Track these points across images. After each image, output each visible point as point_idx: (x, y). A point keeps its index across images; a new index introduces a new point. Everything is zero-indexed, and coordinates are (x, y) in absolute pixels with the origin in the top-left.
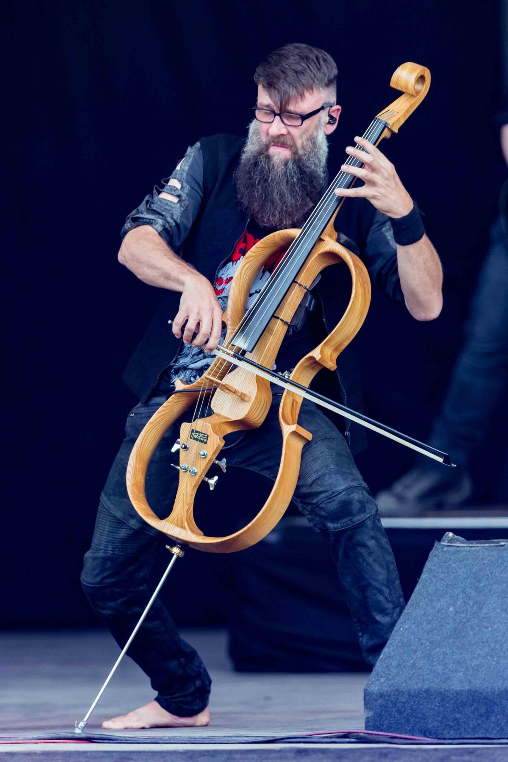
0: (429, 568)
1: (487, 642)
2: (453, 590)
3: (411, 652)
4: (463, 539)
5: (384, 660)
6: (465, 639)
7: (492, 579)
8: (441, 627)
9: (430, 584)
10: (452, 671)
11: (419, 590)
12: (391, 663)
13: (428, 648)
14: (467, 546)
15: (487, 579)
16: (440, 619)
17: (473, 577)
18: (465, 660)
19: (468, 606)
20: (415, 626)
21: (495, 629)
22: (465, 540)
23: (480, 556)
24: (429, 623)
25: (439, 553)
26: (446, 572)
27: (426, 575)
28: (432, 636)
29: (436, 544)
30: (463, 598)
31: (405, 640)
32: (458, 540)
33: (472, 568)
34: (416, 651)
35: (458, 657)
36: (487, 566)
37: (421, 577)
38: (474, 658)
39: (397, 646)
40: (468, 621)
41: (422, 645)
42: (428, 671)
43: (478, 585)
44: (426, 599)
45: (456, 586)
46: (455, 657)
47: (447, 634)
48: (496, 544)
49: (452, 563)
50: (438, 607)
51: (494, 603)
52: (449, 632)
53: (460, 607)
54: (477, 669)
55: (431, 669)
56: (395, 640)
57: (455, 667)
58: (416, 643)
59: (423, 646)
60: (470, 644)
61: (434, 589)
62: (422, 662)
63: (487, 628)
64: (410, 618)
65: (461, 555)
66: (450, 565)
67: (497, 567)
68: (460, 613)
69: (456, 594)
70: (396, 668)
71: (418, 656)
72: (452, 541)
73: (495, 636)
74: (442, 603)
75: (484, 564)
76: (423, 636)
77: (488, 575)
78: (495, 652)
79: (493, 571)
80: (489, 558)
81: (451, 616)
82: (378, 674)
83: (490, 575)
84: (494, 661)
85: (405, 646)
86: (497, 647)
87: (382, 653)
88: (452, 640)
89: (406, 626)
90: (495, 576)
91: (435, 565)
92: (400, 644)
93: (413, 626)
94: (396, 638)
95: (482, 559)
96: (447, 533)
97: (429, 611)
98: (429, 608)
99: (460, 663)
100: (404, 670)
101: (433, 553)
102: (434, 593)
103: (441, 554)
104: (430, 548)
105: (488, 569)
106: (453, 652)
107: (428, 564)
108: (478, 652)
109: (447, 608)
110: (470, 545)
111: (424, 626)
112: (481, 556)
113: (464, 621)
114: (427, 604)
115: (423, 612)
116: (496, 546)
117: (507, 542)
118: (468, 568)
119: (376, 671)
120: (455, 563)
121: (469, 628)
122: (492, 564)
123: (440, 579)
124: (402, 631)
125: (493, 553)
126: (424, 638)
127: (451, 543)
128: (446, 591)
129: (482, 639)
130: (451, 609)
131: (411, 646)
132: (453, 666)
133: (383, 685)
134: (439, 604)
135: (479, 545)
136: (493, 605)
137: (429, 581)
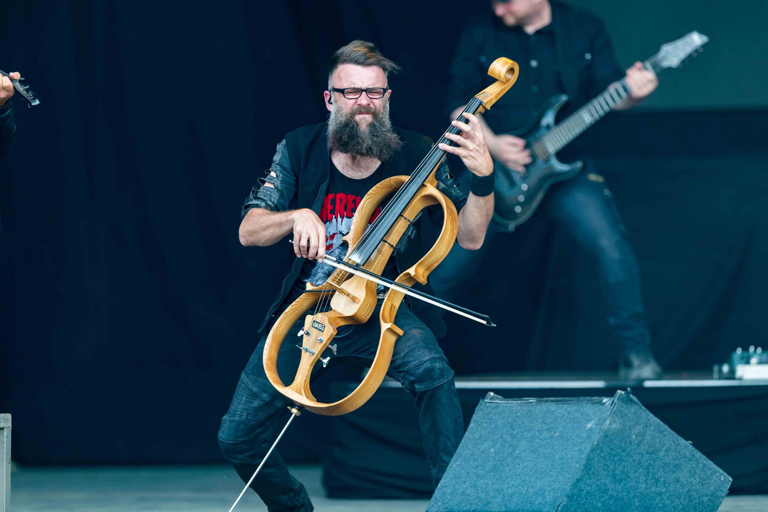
0: (475, 420)
1: (519, 475)
2: (493, 436)
3: (461, 483)
4: (501, 397)
5: (441, 489)
6: (503, 473)
7: (523, 428)
8: (484, 464)
9: (476, 431)
10: (492, 497)
12: (446, 492)
13: (474, 479)
14: (504, 403)
15: (519, 427)
16: (484, 458)
17: (509, 426)
18: (503, 489)
19: (505, 448)
21: (525, 465)
22: (503, 398)
24: (475, 461)
25: (483, 408)
26: (488, 422)
27: (473, 424)
28: (477, 471)
29: (481, 401)
30: (501, 442)
31: (457, 474)
32: (497, 398)
33: (508, 419)
34: (465, 482)
35: (497, 487)
36: (520, 418)
37: (469, 426)
38: (509, 487)
39: (451, 478)
40: (505, 460)
41: (469, 477)
42: (474, 497)
43: (513, 432)
44: (473, 443)
45: (496, 433)
46: (495, 486)
47: (489, 470)
48: (526, 401)
49: (493, 415)
50: (482, 449)
51: (524, 445)
52: (490, 467)
53: (498, 449)
54: (511, 496)
55: (477, 495)
56: (450, 474)
57: (495, 494)
58: (466, 476)
59: (471, 478)
60: (507, 477)
61: (479, 435)
62: (470, 490)
63: (519, 464)
64: (461, 457)
65: (500, 409)
66: (491, 417)
67: (527, 418)
68: (498, 453)
69: (496, 439)
70: (450, 495)
71: (466, 485)
72: (493, 399)
73: (525, 470)
74: (485, 446)
75: (517, 417)
76: (471, 471)
79: (524, 422)
80: (521, 412)
82: (436, 499)
83: (521, 425)
84: (524, 490)
85: (457, 478)
86: (527, 479)
87: (440, 483)
88: (492, 474)
89: (458, 463)
90: (526, 426)
91: (480, 417)
92: (453, 477)
93: (464, 462)
94: (450, 472)
95: (516, 413)
96: (489, 393)
97: (475, 451)
98: (475, 449)
99: (499, 492)
100: (456, 496)
101: (478, 408)
102: (479, 438)
103: (485, 409)
104: (476, 405)
105: (521, 421)
106: (493, 483)
107: (475, 416)
108: (513, 483)
109: (488, 450)
110: (507, 402)
111: (471, 463)
112: (515, 411)
113: (502, 459)
114: (473, 446)
115: (470, 453)
116: (526, 403)
117: (535, 399)
118: (505, 419)
119: (435, 497)
120: (495, 415)
121: (505, 464)
122: (523, 416)
123: (484, 427)
124: (454, 467)
125: (524, 408)
126: (471, 472)
127: (493, 400)
128: (489, 437)
129: (515, 473)
130: (492, 450)
131: (461, 478)
132: (493, 493)
133: (440, 507)
134: (483, 446)
135: (513, 402)
136: (523, 447)
137: (475, 429)
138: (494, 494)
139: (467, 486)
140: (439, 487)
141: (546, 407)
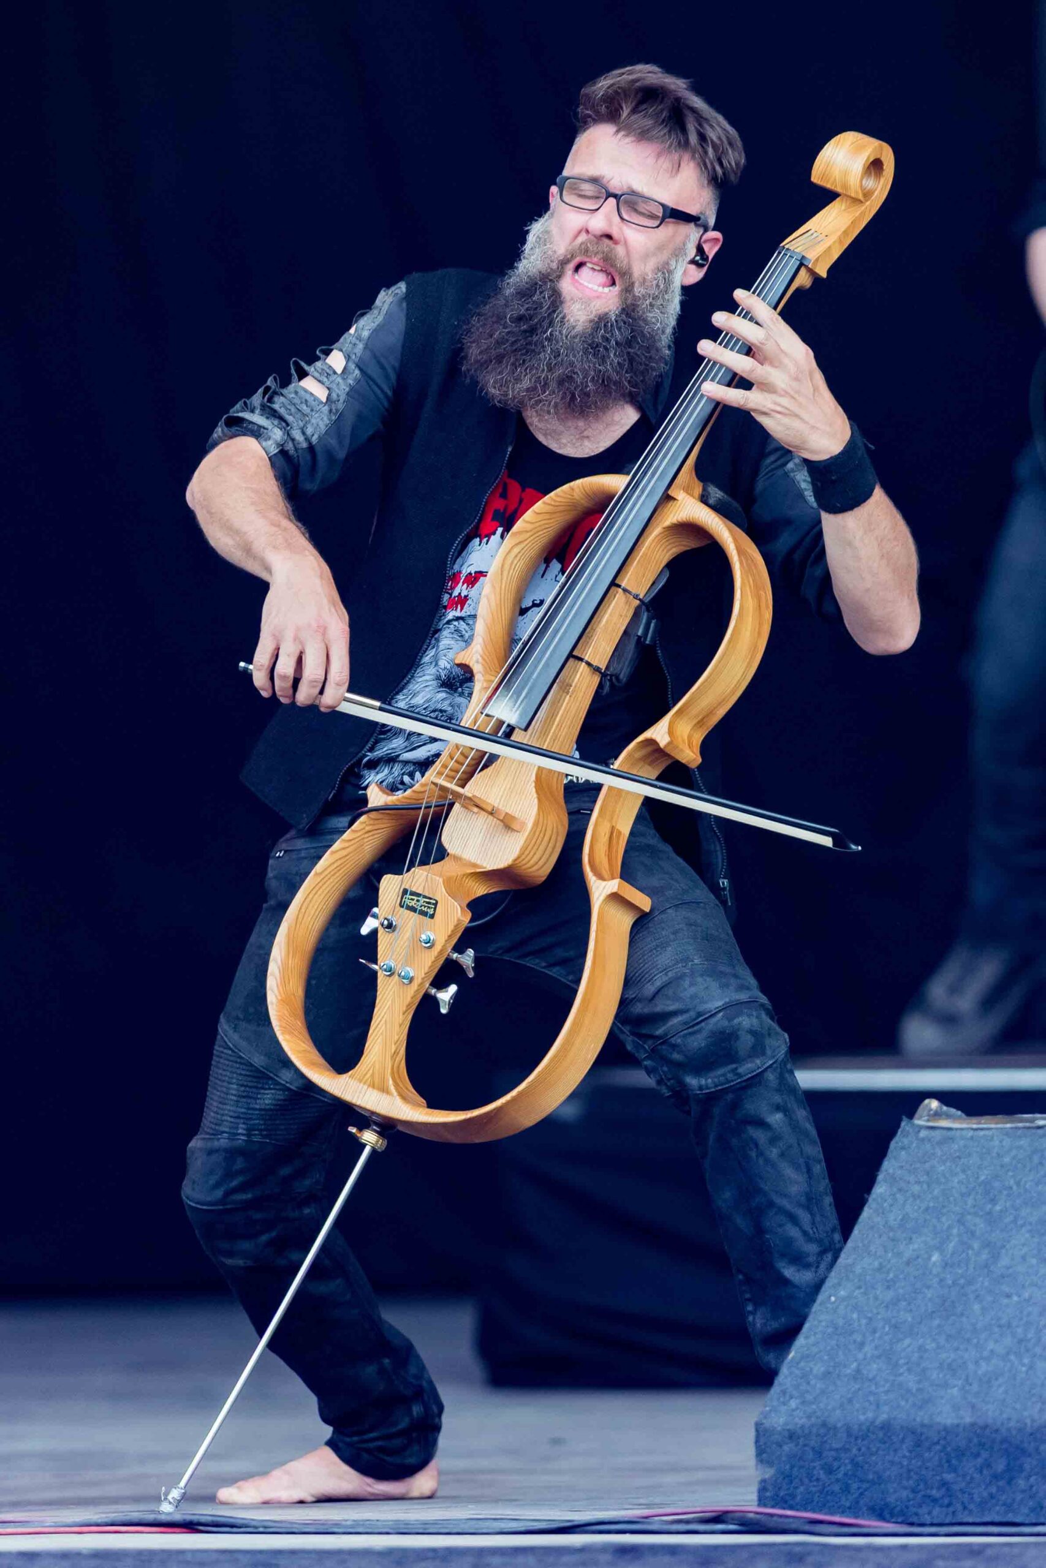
0: (888, 1174)
1: (1009, 1325)
2: (938, 1219)
3: (852, 1347)
4: (959, 1113)
5: (798, 1363)
6: (964, 1319)
7: (1019, 1195)
8: (913, 1295)
9: (891, 1205)
10: (937, 1385)
11: (869, 1218)
12: (811, 1372)
13: (886, 1338)
14: (967, 1129)
15: (1008, 1195)
16: (912, 1281)
17: (980, 1191)
18: (964, 1363)
19: (970, 1252)
20: (862, 1293)
21: (1025, 1300)
22: (963, 1115)
23: (993, 1148)
24: (888, 1288)
25: (912, 1143)
26: (925, 1182)
27: (884, 1187)
28: (895, 1314)
29: (903, 1124)
30: (959, 1235)
31: (841, 1322)
32: (948, 1116)
33: (978, 1173)
34: (862, 1345)
35: (949, 1357)
36: (1008, 1170)
37: (874, 1191)
38: (982, 1358)
39: (823, 1333)
40: (970, 1283)
41: (874, 1331)
42: (888, 1385)
43: (990, 1209)
44: (882, 1239)
45: (945, 1211)
46: (944, 1356)
47: (927, 1310)
48: (1028, 1124)
49: (939, 1162)
50: (908, 1254)
51: (1024, 1245)
52: (930, 1304)
53: (953, 1255)
54: (989, 1381)
55: (894, 1380)
56: (820, 1322)
57: (944, 1378)
58: (863, 1327)
59: (877, 1335)
60: (975, 1329)
61: (900, 1217)
62: (875, 1366)
63: (1008, 1296)
64: (851, 1276)
65: (956, 1146)
66: (933, 1167)
67: (1030, 1171)
68: (953, 1266)
69: (945, 1228)
70: (821, 1381)
71: (866, 1354)
72: (937, 1118)
73: (1025, 1313)
74: (916, 1246)
75: (1002, 1166)
76: (878, 1314)
77: (1011, 1188)
78: (1025, 1346)
79: (1021, 1179)
80: (1014, 1152)
81: (934, 1271)
82: (784, 1392)
83: (1015, 1188)
84: (1023, 1365)
85: (841, 1334)
86: (1030, 1336)
88: (936, 1322)
89: (842, 1293)
90: (1026, 1190)
91: (902, 1167)
92: (830, 1330)
93: (857, 1291)
94: (822, 1317)
95: (998, 1154)
96: (927, 1101)
97: (889, 1261)
98: (890, 1255)
99: (953, 1370)
100: (839, 1383)
101: (897, 1143)
102: (900, 1227)
103: (914, 1145)
104: (892, 1134)
105: (1012, 1176)
107: (888, 1166)
108: (991, 1345)
109: (926, 1256)
110: (975, 1126)
111: (878, 1292)
112: (996, 1150)
113: (962, 1281)
114: (884, 1247)
115: (876, 1264)
116: (1029, 1128)
118: (969, 1172)
119: (780, 1384)
120: (944, 1162)
121: (972, 1296)
122: (1019, 1165)
123: (913, 1196)
124: (834, 1303)
125: (1022, 1143)
126: (879, 1317)
127: (936, 1121)
128: (925, 1221)
129: (999, 1319)
130: (935, 1257)
131: (852, 1333)
132: (938, 1374)
133: (795, 1413)
134: (911, 1247)
135: (993, 1126)
136: (1021, 1250)
137: (890, 1201)
138: (941, 1376)
139: (869, 1355)
140: (793, 1358)
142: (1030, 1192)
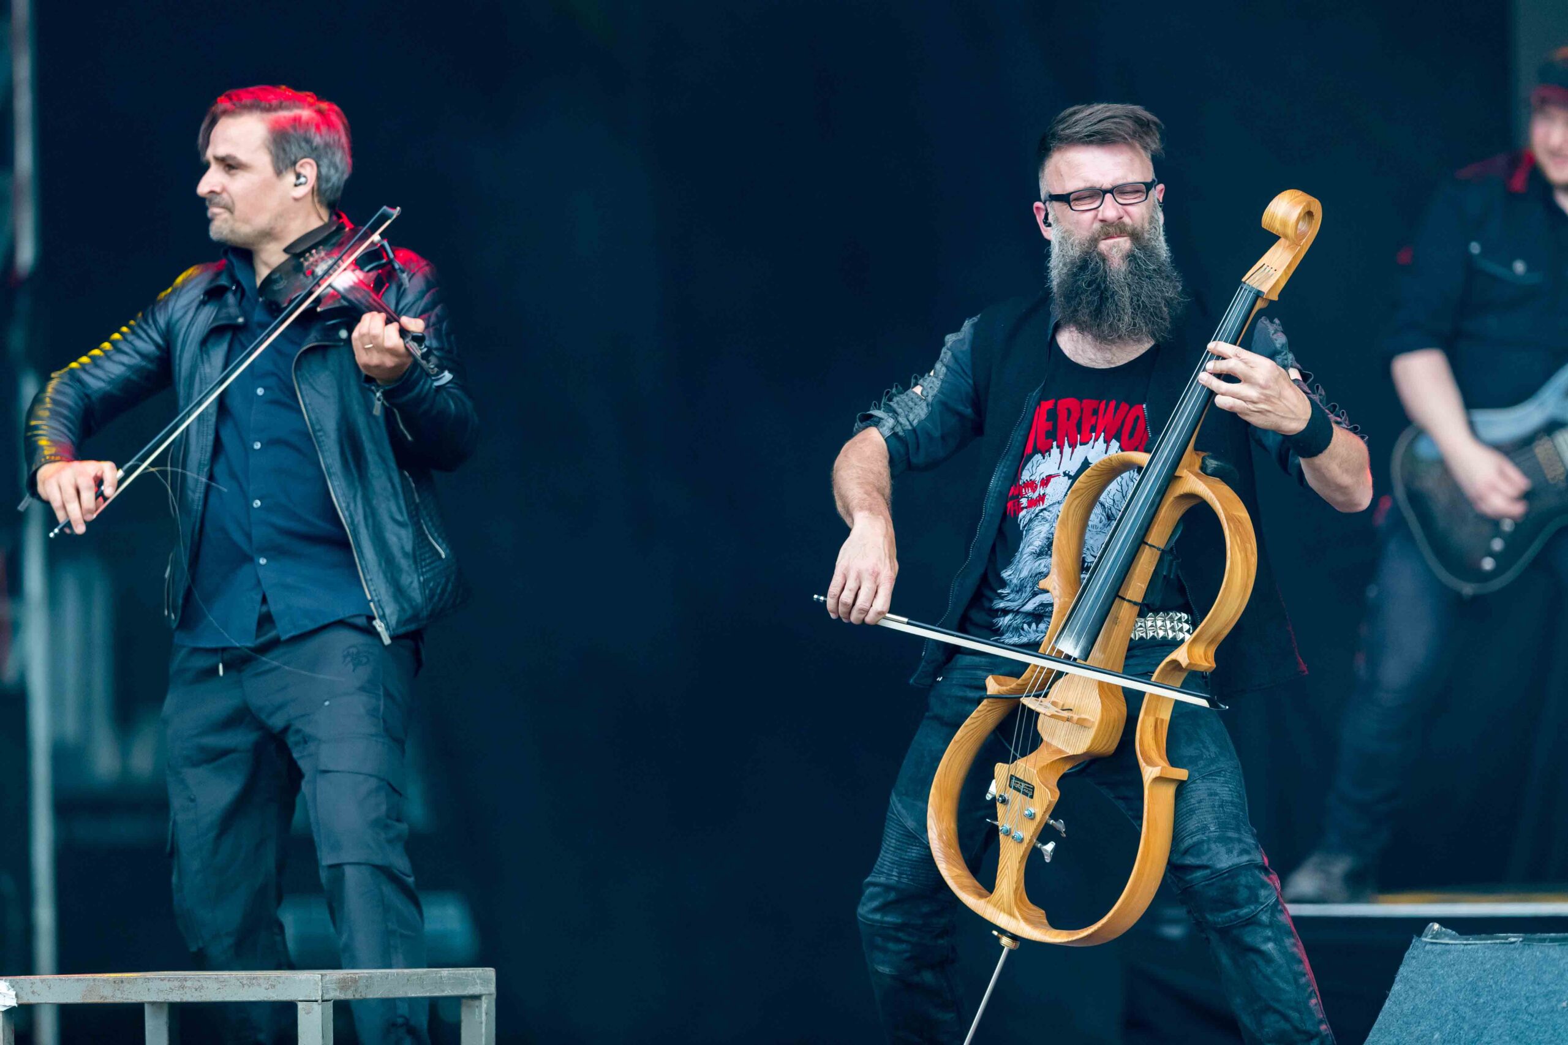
0: (1404, 975)
2: (1439, 1009)
4: (1454, 932)
7: (1497, 992)
9: (1405, 999)
11: (1390, 1007)
14: (1460, 944)
15: (1489, 991)
17: (1469, 989)
19: (1462, 1032)
22: (1457, 934)
23: (1478, 958)
25: (1420, 953)
26: (1429, 982)
27: (1400, 986)
29: (1414, 941)
30: (1454, 1020)
32: (1446, 935)
33: (1467, 975)
36: (1489, 974)
37: (1392, 988)
43: (1477, 1001)
44: (1399, 1021)
45: (1444, 1003)
48: (1503, 941)
49: (1439, 968)
50: (1417, 1034)
51: (1500, 1027)
53: (1448, 1034)
61: (1412, 1007)
65: (1451, 956)
66: (1435, 971)
67: (1505, 974)
68: (1449, 1042)
69: (1444, 1015)
72: (1438, 936)
74: (1423, 1028)
75: (1485, 971)
77: (1491, 986)
79: (1498, 979)
80: (1493, 961)
83: (1494, 986)
90: (1502, 988)
91: (1413, 971)
95: (1482, 963)
96: (1431, 924)
98: (1405, 1034)
101: (1409, 954)
102: (1411, 1013)
103: (1421, 955)
104: (1406, 947)
105: (1492, 978)
107: (1403, 970)
110: (1465, 942)
112: (1480, 959)
114: (1400, 1028)
116: (1504, 943)
117: (1519, 937)
118: (1461, 975)
120: (1443, 968)
122: (1497, 970)
123: (1421, 991)
125: (1498, 954)
127: (1437, 939)
128: (1430, 1010)
130: (1437, 1036)
134: (1419, 1028)
135: (1478, 942)
136: (1498, 1031)
137: (1404, 995)
141: (1541, 952)
142: (1505, 990)
